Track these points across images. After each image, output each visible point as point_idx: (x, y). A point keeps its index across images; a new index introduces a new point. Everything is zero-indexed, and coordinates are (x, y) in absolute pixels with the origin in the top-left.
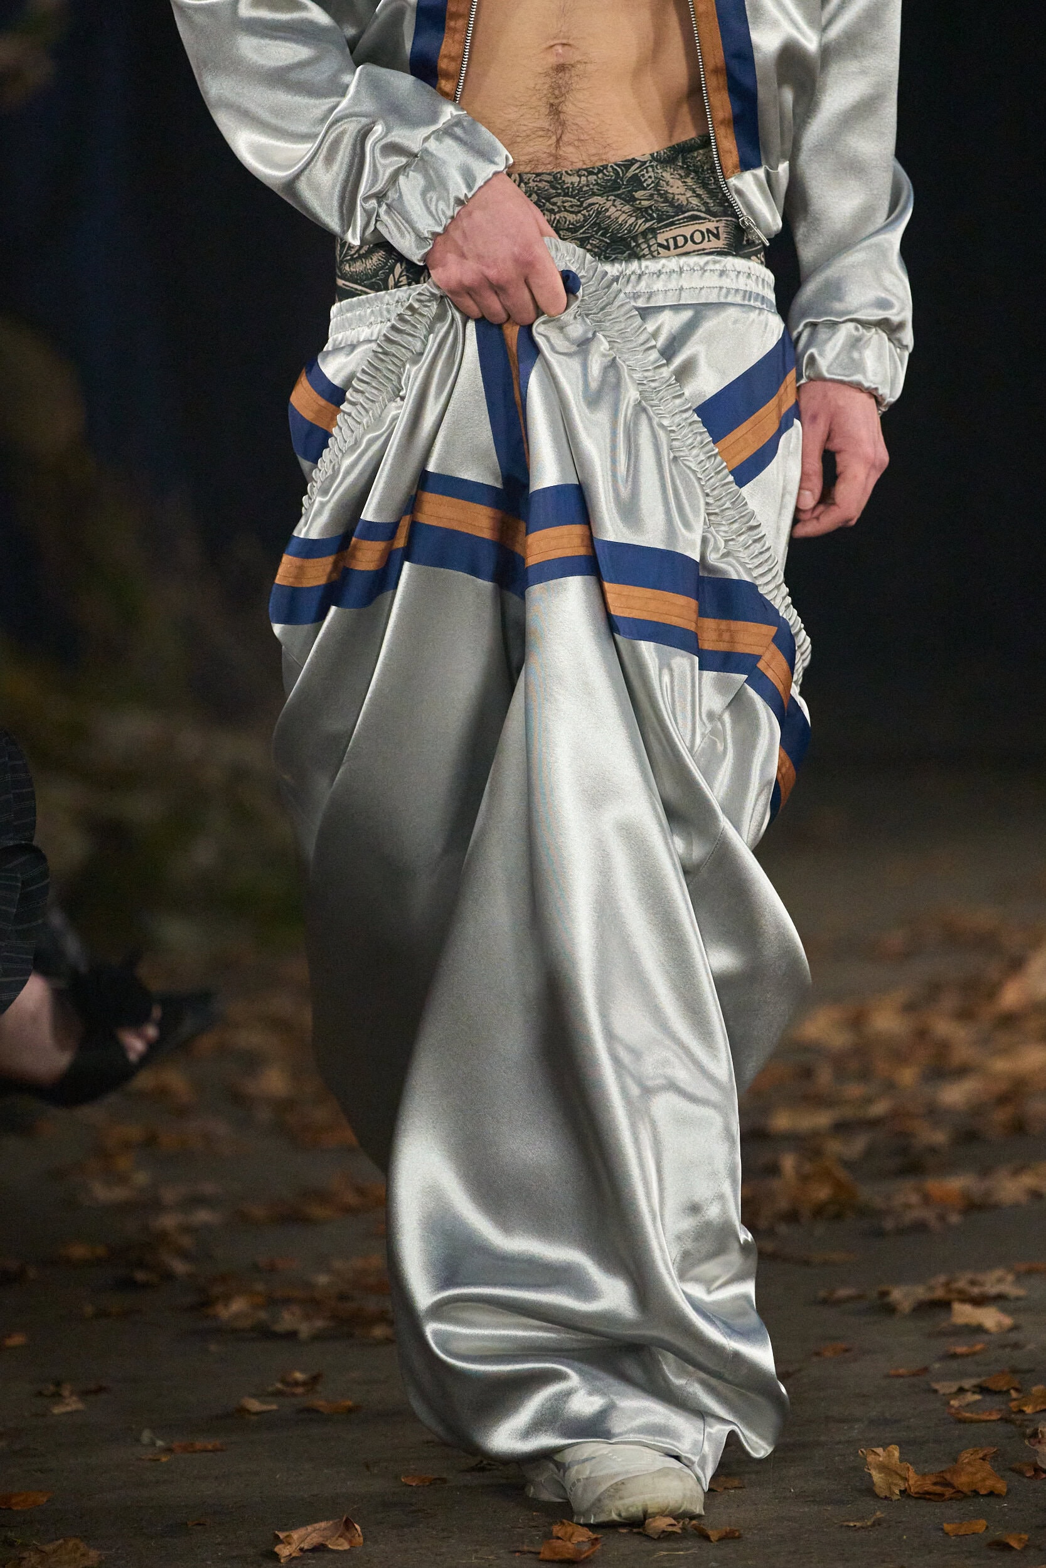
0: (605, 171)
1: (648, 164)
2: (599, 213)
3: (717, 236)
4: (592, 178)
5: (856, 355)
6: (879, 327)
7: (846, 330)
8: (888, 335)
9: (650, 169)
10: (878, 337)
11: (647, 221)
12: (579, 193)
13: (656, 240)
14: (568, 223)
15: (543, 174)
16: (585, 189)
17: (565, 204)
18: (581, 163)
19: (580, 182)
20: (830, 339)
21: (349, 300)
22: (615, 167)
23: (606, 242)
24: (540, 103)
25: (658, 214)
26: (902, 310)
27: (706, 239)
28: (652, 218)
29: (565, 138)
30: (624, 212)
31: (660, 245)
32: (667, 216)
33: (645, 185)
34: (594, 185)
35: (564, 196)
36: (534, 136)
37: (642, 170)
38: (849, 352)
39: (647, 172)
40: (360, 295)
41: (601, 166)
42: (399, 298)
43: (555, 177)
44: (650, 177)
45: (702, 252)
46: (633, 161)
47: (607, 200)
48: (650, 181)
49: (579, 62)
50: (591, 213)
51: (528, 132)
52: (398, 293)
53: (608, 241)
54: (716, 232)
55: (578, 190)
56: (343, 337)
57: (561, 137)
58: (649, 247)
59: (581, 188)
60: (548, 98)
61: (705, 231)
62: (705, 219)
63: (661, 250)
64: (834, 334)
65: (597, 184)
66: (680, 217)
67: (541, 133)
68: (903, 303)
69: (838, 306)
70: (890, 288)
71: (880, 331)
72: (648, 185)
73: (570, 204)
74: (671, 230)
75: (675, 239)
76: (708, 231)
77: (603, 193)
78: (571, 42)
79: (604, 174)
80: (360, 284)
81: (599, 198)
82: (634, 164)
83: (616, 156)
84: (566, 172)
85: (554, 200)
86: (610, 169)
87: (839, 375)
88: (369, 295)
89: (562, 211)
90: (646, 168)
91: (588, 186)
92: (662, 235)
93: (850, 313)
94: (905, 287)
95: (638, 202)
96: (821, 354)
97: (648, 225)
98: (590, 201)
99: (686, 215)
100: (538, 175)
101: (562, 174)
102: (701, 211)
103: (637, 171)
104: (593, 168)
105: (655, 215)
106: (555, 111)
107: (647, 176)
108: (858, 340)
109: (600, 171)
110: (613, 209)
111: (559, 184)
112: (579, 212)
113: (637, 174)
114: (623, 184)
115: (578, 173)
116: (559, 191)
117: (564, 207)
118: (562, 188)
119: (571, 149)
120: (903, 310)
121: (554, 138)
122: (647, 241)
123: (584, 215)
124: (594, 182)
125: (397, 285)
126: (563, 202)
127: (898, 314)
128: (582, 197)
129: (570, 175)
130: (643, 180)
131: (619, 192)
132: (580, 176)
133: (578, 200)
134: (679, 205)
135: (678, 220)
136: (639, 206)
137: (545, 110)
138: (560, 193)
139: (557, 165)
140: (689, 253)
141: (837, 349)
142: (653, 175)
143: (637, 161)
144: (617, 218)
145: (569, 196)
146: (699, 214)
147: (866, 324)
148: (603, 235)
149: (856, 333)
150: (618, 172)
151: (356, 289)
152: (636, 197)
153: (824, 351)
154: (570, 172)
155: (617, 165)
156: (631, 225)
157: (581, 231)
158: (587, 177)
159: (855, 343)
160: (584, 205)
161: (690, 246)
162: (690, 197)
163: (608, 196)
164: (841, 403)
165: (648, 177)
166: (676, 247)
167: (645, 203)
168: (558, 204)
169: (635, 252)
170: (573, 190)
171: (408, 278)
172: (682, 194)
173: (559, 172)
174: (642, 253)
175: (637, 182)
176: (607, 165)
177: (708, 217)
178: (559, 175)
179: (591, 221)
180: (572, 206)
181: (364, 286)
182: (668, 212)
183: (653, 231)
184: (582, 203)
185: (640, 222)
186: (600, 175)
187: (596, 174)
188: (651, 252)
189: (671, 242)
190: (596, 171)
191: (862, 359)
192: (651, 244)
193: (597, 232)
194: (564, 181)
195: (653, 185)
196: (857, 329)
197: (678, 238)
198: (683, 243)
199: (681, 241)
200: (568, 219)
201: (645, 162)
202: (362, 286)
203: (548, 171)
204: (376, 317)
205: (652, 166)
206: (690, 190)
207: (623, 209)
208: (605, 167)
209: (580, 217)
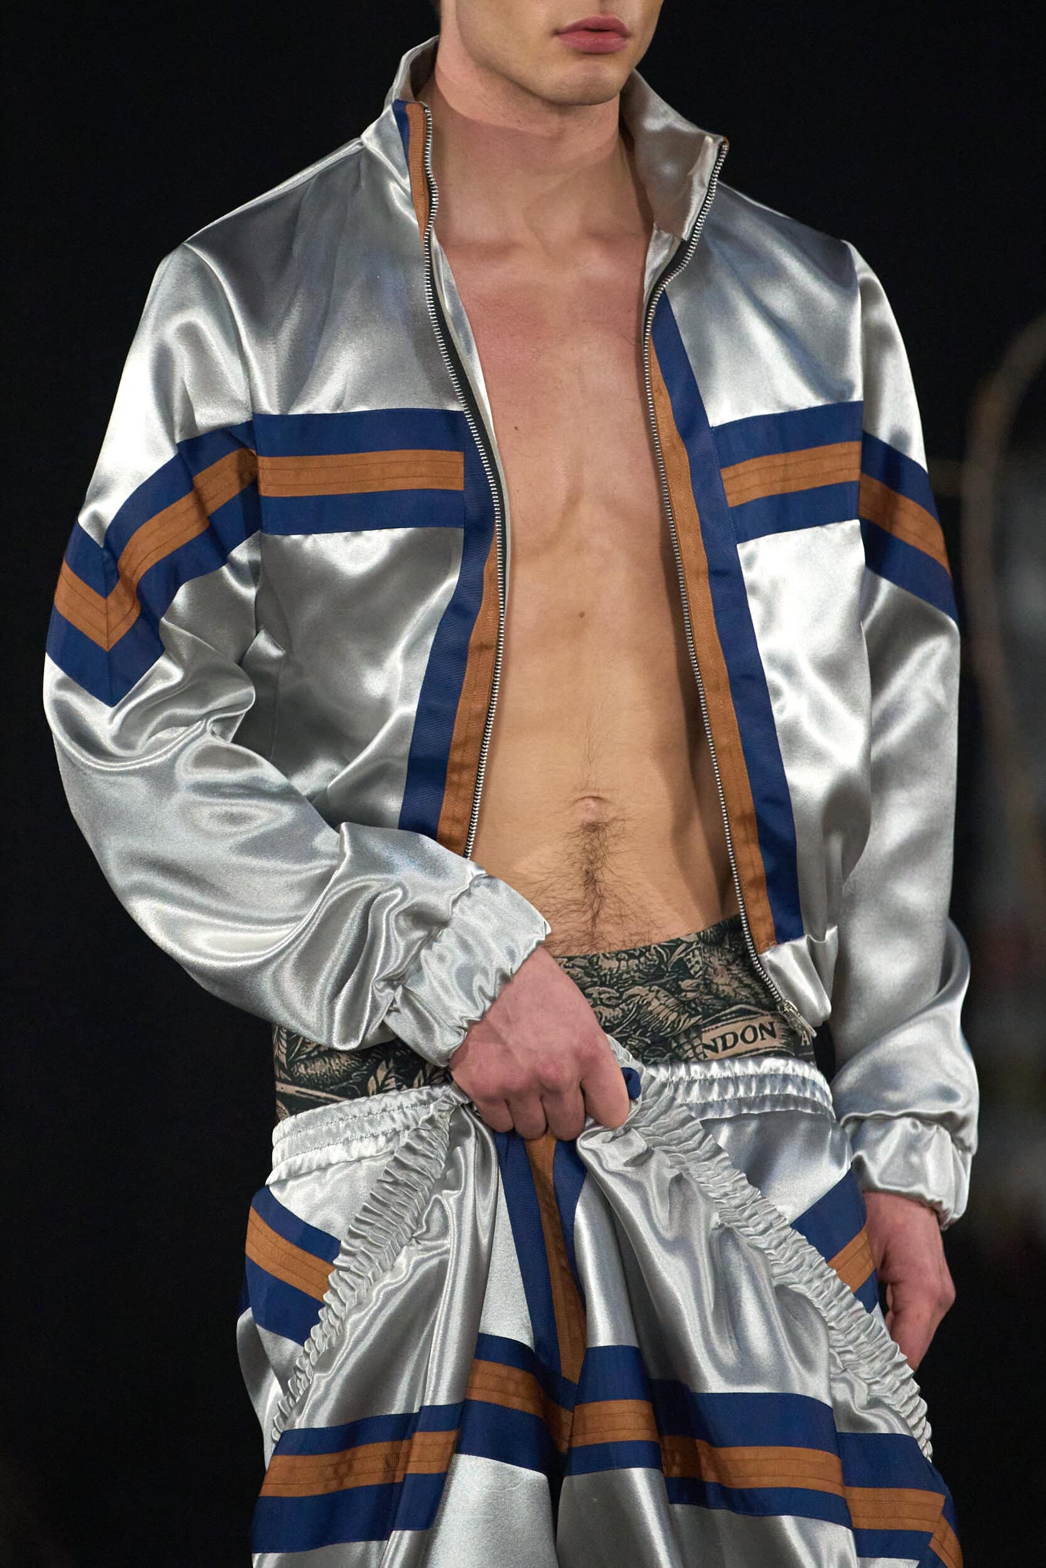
0: (647, 954)
1: (694, 946)
2: (640, 1007)
3: (772, 1034)
4: (633, 963)
5: (915, 1159)
6: (943, 1125)
7: (903, 1126)
8: (951, 1134)
9: (697, 952)
10: (940, 1136)
11: (691, 1016)
12: (618, 982)
13: (701, 1040)
14: (603, 1020)
15: (576, 957)
16: (625, 976)
17: (602, 996)
18: (620, 944)
19: (619, 967)
20: (882, 1138)
21: (310, 1111)
22: (659, 949)
23: (646, 1043)
24: (572, 871)
25: (703, 1008)
26: (969, 1102)
27: (760, 1037)
28: (698, 1013)
29: (602, 915)
30: (667, 1007)
31: (706, 1047)
32: (713, 1010)
33: (692, 972)
34: (635, 972)
35: (601, 986)
36: (566, 911)
37: (688, 954)
38: (906, 1156)
39: (694, 956)
40: (326, 1104)
41: (644, 947)
42: (386, 1106)
43: (591, 962)
44: (697, 962)
45: (755, 1053)
46: (678, 942)
47: (650, 991)
48: (697, 968)
49: (615, 819)
50: (631, 1006)
51: (559, 906)
52: (385, 1099)
53: (649, 1042)
54: (770, 1028)
55: (617, 978)
56: (303, 1160)
57: (598, 912)
58: (694, 1048)
59: (621, 974)
60: (583, 864)
61: (757, 1026)
62: (755, 1013)
63: (708, 1052)
64: (887, 1132)
65: (639, 970)
66: (728, 1011)
67: (573, 907)
68: (969, 1092)
69: (894, 1096)
70: (952, 1073)
71: (942, 1129)
72: (696, 973)
73: (607, 995)
74: (717, 1028)
75: (723, 1037)
76: (762, 1027)
77: (645, 982)
78: (602, 795)
79: (646, 957)
80: (323, 1091)
81: (641, 987)
82: (680, 945)
83: (659, 937)
84: (604, 955)
85: (589, 990)
86: (653, 951)
87: (896, 1184)
88: (341, 1104)
89: (597, 1005)
90: (693, 951)
91: (628, 973)
92: (708, 1034)
93: (907, 1106)
94: (970, 1073)
95: (683, 994)
96: (872, 1158)
97: (693, 1021)
98: (631, 992)
99: (734, 1008)
100: (570, 959)
101: (599, 958)
102: (749, 1004)
103: (682, 955)
104: (635, 950)
105: (700, 1009)
106: (590, 880)
107: (693, 961)
108: (918, 1138)
109: (642, 954)
110: (655, 1003)
111: (596, 970)
112: (618, 1005)
113: (681, 959)
114: (667, 971)
115: (617, 956)
116: (595, 979)
117: (601, 999)
118: (599, 976)
119: (609, 928)
120: (968, 1105)
121: (589, 915)
122: (690, 1042)
123: (623, 1010)
124: (635, 968)
125: (381, 1089)
126: (600, 994)
127: (965, 1107)
128: (621, 987)
129: (608, 958)
130: (689, 966)
131: (663, 981)
132: (619, 960)
133: (617, 991)
134: (725, 996)
135: (725, 1015)
136: (684, 999)
137: (579, 880)
138: (596, 982)
139: (594, 946)
140: (741, 1054)
141: (891, 1151)
142: (700, 961)
143: (683, 942)
144: (658, 1014)
145: (608, 986)
146: (748, 1007)
147: (927, 1120)
148: (643, 1034)
149: (913, 1131)
150: (662, 956)
151: (319, 1097)
152: (683, 987)
153: (875, 1154)
154: (608, 955)
155: (660, 946)
156: (673, 1022)
157: (618, 1030)
158: (627, 961)
159: (911, 1145)
160: (624, 997)
161: (741, 1046)
162: (737, 987)
163: (651, 986)
164: (899, 1220)
165: (696, 961)
166: (725, 1047)
167: (690, 995)
168: (594, 996)
169: (677, 1055)
170: (611, 979)
171: (397, 1080)
172: (726, 985)
173: (595, 955)
174: (685, 1056)
175: (682, 969)
176: (650, 947)
177: (760, 1011)
178: (595, 959)
179: (631, 1016)
180: (609, 999)
181: (331, 1092)
182: (714, 1005)
183: (697, 1028)
184: (622, 994)
185: (683, 1018)
186: (642, 959)
187: (638, 958)
188: (696, 1055)
189: (720, 1043)
190: (637, 953)
191: (923, 1163)
192: (695, 1044)
193: (635, 1031)
194: (601, 966)
195: (701, 973)
196: (915, 1126)
197: (727, 1036)
198: (732, 1043)
199: (730, 1039)
200: (604, 1015)
201: (692, 944)
202: (327, 1092)
203: (582, 955)
204: (353, 1131)
205: (699, 949)
206: (736, 979)
207: (667, 1003)
208: (648, 949)
209: (618, 1012)
